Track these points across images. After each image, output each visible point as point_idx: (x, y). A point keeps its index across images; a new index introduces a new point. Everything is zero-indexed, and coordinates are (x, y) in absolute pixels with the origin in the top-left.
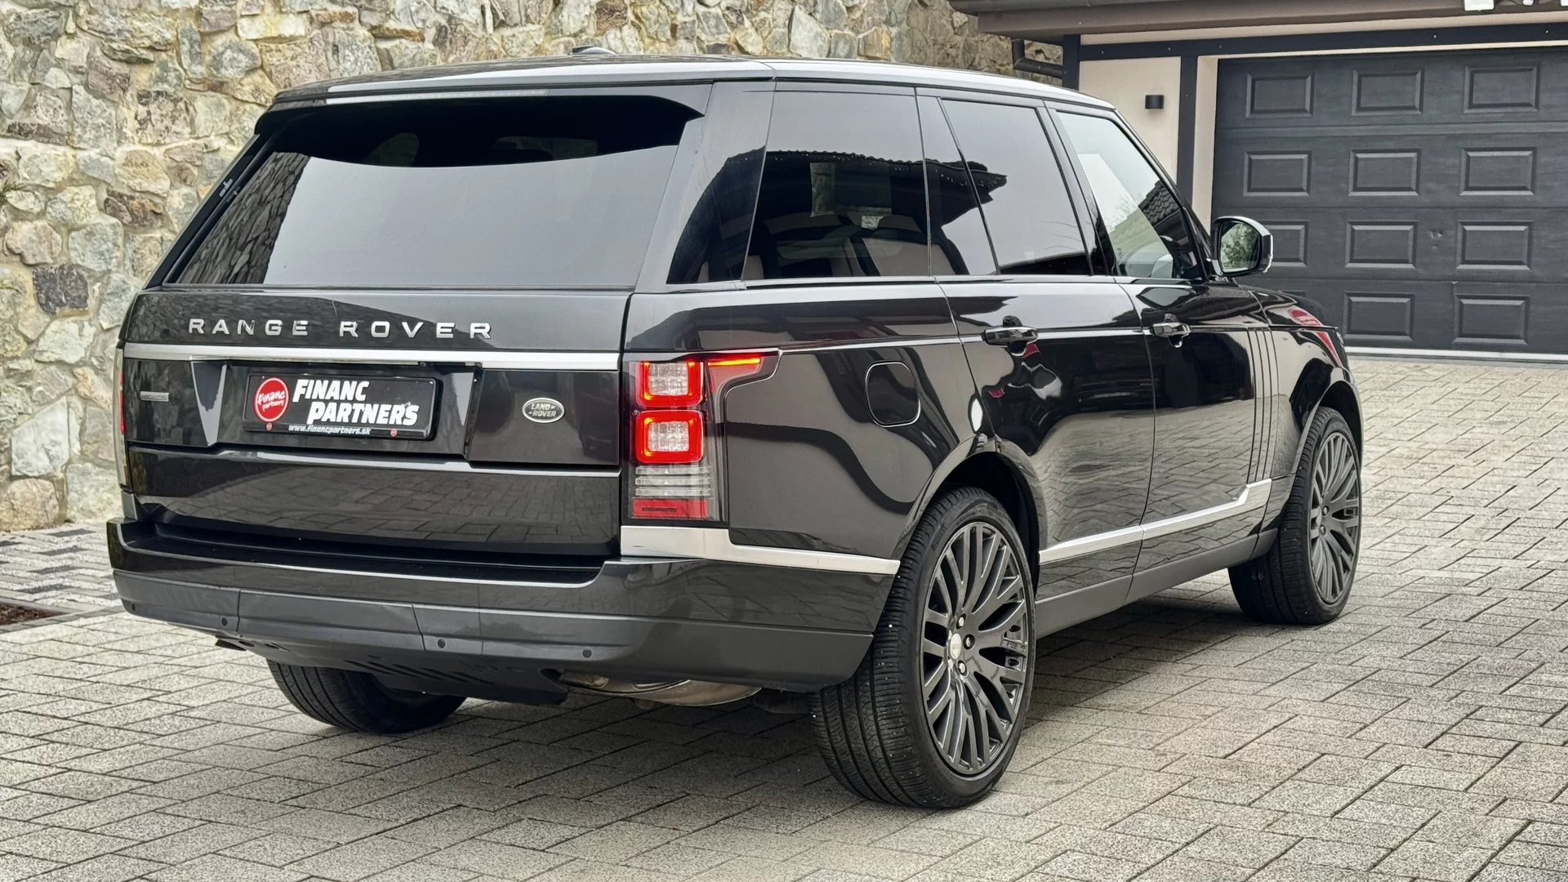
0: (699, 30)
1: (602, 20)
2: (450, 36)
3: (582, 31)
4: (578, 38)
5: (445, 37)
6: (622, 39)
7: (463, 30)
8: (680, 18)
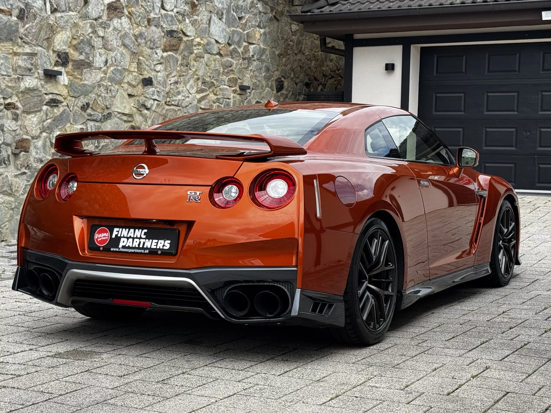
0: (162, 23)
1: (111, 13)
2: (26, 15)
3: (100, 17)
4: (97, 21)
5: (24, 14)
6: (121, 23)
7: (33, 11)
8: (152, 15)
